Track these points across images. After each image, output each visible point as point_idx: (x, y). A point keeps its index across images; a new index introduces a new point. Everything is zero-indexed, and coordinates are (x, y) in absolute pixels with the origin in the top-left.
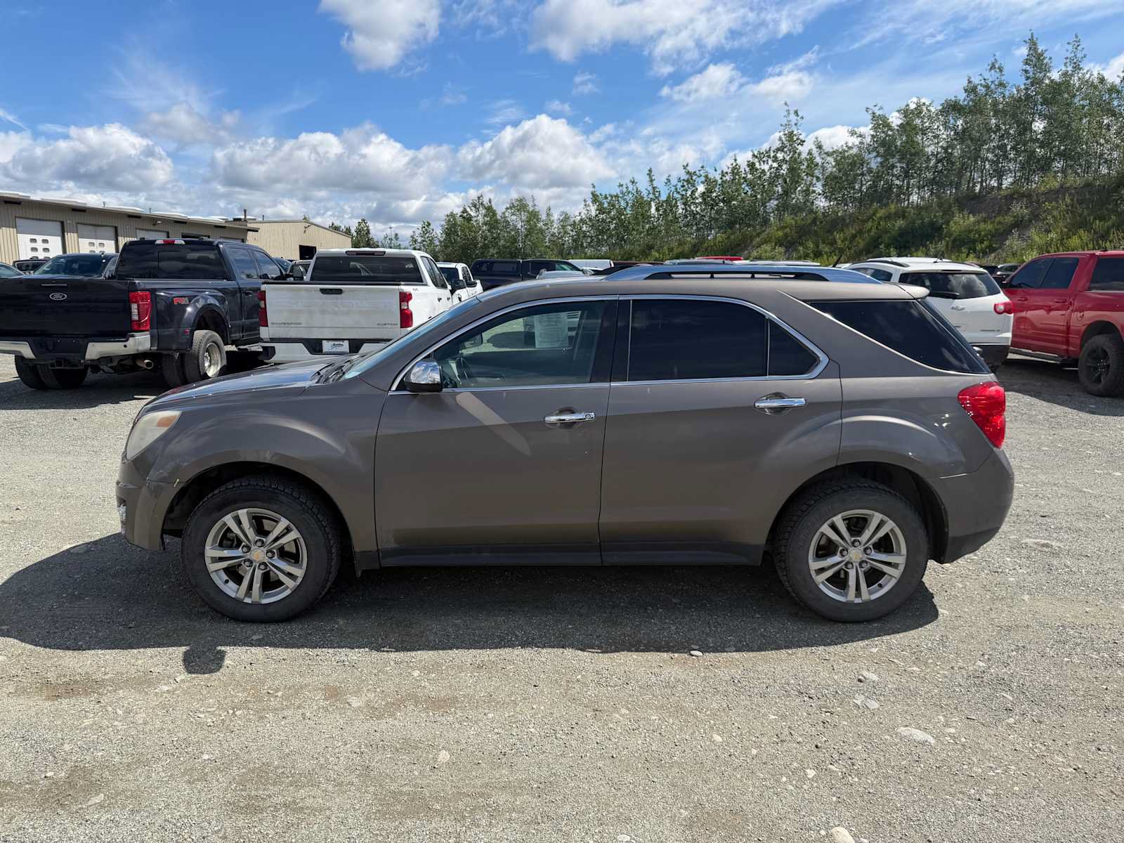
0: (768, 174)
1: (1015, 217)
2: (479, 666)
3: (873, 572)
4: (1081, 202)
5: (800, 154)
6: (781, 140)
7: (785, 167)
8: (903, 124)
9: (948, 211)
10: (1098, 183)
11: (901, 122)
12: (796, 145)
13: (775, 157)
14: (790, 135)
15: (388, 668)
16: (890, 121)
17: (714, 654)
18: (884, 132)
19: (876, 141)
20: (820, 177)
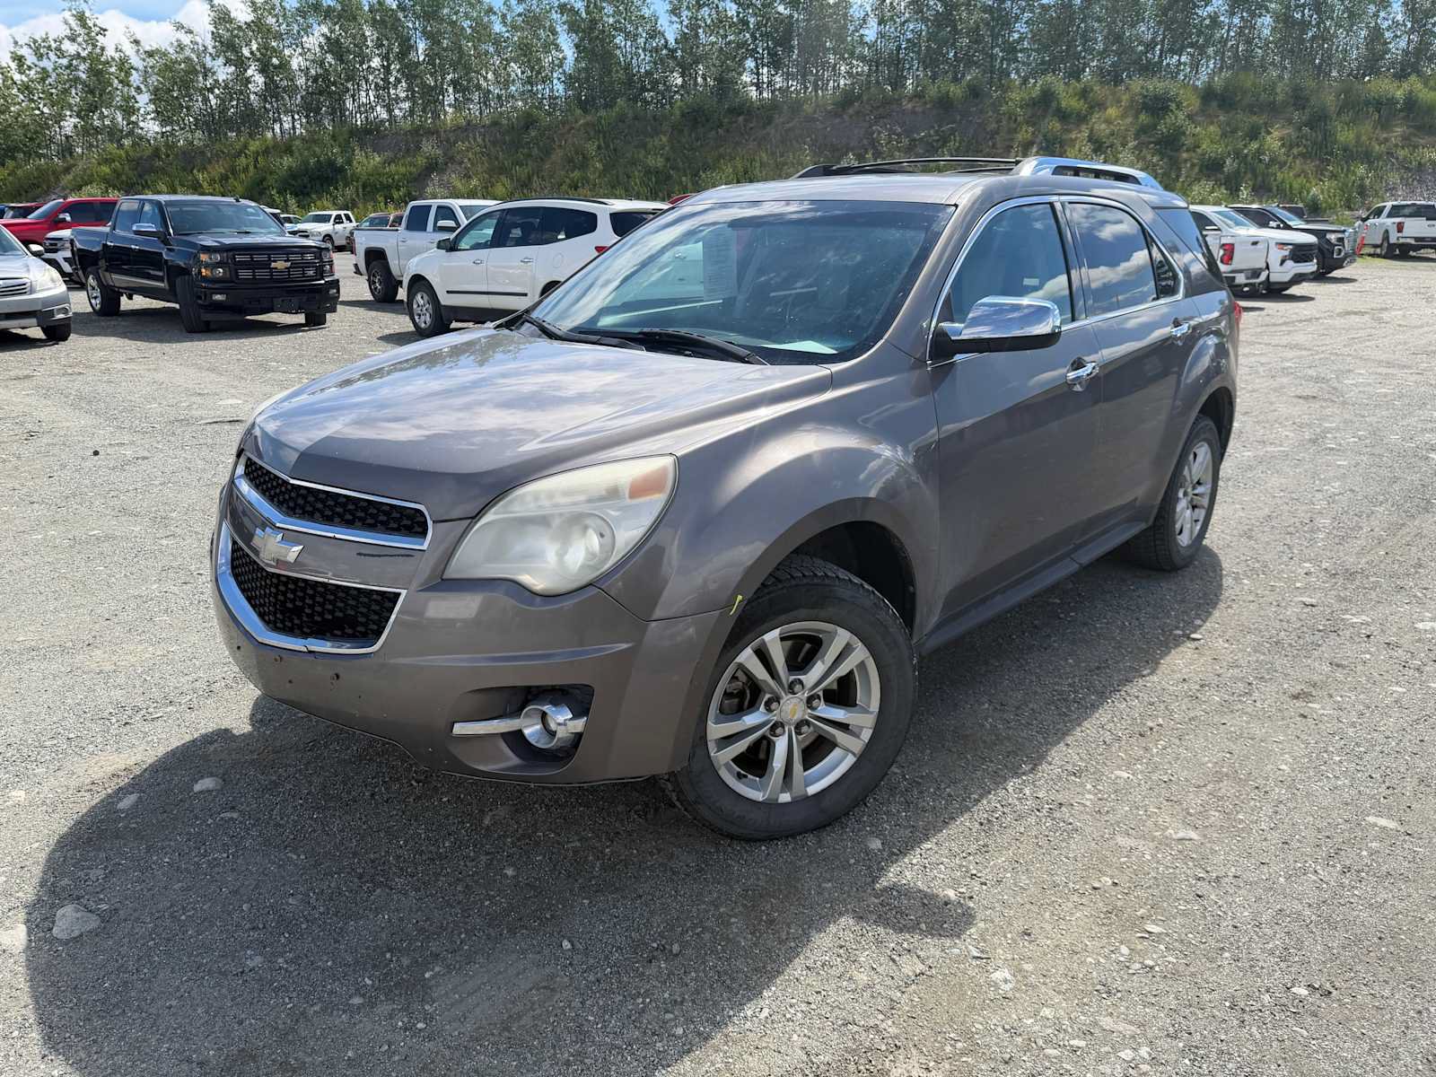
0: (54, 75)
1: (427, 158)
2: (1141, 735)
3: (1194, 507)
4: (494, 143)
5: (103, 49)
6: (66, 23)
7: (82, 67)
8: (253, 22)
9: (346, 148)
10: (504, 122)
11: (250, 17)
12: (93, 34)
13: (59, 49)
14: (81, 18)
15: (1089, 786)
16: (232, 16)
17: (1202, 630)
18: (228, 30)
19: (220, 41)
20: (142, 86)
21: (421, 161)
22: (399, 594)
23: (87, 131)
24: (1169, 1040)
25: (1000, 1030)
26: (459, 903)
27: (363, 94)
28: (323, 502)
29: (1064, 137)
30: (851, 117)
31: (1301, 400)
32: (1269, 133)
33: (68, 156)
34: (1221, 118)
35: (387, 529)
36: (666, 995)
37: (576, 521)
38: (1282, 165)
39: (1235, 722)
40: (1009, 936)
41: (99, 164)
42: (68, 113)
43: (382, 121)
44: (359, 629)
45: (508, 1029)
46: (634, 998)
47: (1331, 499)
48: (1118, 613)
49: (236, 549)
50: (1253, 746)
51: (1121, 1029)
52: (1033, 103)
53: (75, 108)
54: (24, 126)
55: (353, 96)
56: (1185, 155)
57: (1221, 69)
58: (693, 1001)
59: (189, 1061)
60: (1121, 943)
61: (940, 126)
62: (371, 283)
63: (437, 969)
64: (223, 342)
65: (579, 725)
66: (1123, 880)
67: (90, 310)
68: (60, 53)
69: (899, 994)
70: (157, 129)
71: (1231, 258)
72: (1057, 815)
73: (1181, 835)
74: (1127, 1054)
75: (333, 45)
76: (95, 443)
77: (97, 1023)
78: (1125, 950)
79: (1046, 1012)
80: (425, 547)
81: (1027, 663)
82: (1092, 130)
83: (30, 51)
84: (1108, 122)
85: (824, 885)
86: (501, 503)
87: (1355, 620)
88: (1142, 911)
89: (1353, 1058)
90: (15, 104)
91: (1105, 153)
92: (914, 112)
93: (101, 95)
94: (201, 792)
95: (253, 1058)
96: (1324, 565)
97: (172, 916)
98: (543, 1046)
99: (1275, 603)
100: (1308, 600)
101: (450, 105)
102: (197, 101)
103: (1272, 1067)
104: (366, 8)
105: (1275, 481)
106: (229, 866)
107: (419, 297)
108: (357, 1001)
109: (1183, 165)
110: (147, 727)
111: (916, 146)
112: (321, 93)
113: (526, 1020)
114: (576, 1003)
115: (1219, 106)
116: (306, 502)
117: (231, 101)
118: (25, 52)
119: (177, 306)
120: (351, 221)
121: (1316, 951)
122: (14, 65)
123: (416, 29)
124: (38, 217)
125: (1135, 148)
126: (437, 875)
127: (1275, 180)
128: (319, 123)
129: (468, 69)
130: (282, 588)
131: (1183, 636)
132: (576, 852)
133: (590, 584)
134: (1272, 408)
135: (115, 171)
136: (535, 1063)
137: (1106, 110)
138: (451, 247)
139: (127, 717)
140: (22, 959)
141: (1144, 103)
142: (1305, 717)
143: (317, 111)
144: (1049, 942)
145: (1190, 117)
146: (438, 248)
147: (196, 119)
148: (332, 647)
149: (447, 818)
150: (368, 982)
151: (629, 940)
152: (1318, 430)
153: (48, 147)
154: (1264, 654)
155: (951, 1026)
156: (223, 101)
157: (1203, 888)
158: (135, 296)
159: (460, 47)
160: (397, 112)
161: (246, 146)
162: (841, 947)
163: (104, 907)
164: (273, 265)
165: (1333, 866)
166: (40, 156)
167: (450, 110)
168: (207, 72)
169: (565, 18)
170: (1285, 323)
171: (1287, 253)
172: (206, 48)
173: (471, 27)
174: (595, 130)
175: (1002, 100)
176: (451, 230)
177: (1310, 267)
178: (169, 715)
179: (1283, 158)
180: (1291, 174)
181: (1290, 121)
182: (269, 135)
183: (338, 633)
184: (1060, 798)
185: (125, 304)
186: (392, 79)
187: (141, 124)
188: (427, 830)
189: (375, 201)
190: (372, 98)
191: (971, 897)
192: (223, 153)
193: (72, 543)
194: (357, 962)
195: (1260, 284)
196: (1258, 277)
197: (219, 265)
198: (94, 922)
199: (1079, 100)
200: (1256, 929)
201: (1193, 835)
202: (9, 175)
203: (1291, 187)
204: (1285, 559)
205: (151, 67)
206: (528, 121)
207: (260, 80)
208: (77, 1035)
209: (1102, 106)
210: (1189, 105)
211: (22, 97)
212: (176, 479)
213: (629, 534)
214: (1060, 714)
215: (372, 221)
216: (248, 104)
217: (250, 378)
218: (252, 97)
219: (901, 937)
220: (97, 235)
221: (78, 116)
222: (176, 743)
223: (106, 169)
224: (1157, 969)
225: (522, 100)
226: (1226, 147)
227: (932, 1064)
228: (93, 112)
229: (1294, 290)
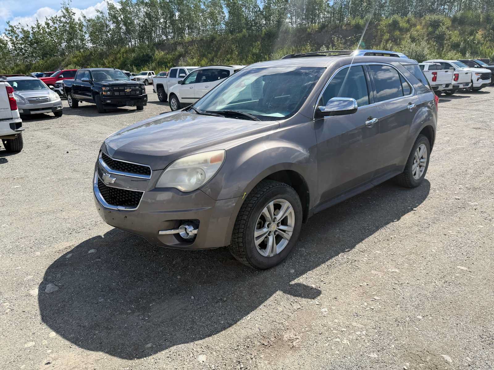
0: (59, 29)
1: (179, 52)
2: (388, 240)
3: (420, 166)
4: (201, 46)
5: (74, 20)
6: (62, 12)
7: (67, 26)
8: (121, 8)
9: (152, 50)
10: (205, 39)
11: (120, 7)
12: (71, 15)
13: (60, 20)
14: (67, 10)
15: (366, 255)
16: (115, 6)
17: (418, 207)
18: (114, 12)
19: (111, 16)
20: (87, 32)
21: (177, 53)
22: (143, 192)
23: (69, 47)
24: (373, 329)
25: (320, 325)
26: (162, 285)
27: (158, 31)
28: (122, 165)
29: (401, 37)
30: (324, 33)
31: (474, 129)
32: (477, 33)
33: (63, 56)
34: (459, 28)
35: (140, 173)
36: (220, 312)
37: (194, 170)
38: (482, 44)
39: (420, 236)
40: (330, 299)
41: (73, 58)
42: (63, 41)
43: (165, 40)
44: (132, 203)
45: (172, 320)
46: (210, 313)
47: (475, 164)
48: (390, 202)
49: (99, 180)
50: (425, 244)
51: (358, 326)
52: (390, 25)
53: (66, 40)
54: (50, 46)
55: (155, 32)
56: (445, 42)
57: (460, 10)
58: (228, 314)
59: (80, 326)
60: (365, 302)
61: (356, 35)
62: (159, 95)
63: (154, 303)
64: (110, 116)
65: (195, 232)
66: (370, 284)
67: (69, 106)
68: (61, 22)
69: (291, 314)
70: (91, 46)
71: (457, 79)
72: (353, 264)
73: (393, 270)
74: (358, 333)
75: (148, 15)
76: (67, 150)
77: (56, 315)
78: (366, 304)
79: (336, 321)
80: (150, 178)
81: (355, 218)
82: (411, 34)
83: (51, 21)
84: (417, 31)
85: (274, 283)
86: (172, 165)
87: (472, 204)
88: (374, 293)
89: (431, 337)
90: (47, 39)
91: (416, 42)
92: (346, 30)
93: (73, 35)
94: (90, 253)
95: (98, 326)
96: (467, 186)
97: (79, 287)
98: (181, 325)
99: (446, 198)
100: (457, 197)
101: (187, 34)
102: (104, 36)
103: (404, 338)
104: (159, 2)
105: (457, 157)
106: (96, 274)
107: (173, 100)
108: (129, 311)
109: (445, 46)
110: (76, 235)
111: (347, 42)
112: (144, 32)
113: (178, 318)
114: (193, 314)
115: (458, 23)
116: (117, 165)
117: (115, 35)
118: (50, 22)
119: (95, 104)
120: (154, 75)
121: (428, 305)
122: (46, 26)
123: (175, 9)
124: (53, 76)
125: (427, 40)
126: (157, 278)
127: (479, 50)
128: (144, 42)
129: (193, 21)
130: (111, 191)
131: (411, 209)
132: (199, 271)
133: (198, 189)
134: (463, 132)
135: (78, 60)
136: (178, 330)
137: (416, 26)
138: (183, 83)
139: (71, 232)
140: (37, 298)
141: (430, 24)
142: (446, 235)
143: (143, 38)
144: (342, 301)
145: (447, 28)
146: (178, 83)
147: (104, 42)
148: (125, 208)
149: (162, 261)
150: (133, 306)
151: (212, 297)
152: (478, 140)
153: (57, 53)
154: (437, 215)
155: (305, 324)
156: (112, 35)
157: (396, 286)
158: (83, 102)
159: (190, 14)
160: (169, 37)
161: (120, 50)
162: (276, 300)
163: (60, 284)
164: (126, 90)
165: (441, 281)
166: (55, 56)
167: (187, 36)
168: (107, 26)
169: (225, 2)
170: (477, 102)
171: (479, 76)
172: (107, 18)
173: (193, 7)
174: (235, 41)
175: (378, 24)
176: (183, 77)
177: (489, 81)
178: (83, 231)
179: (482, 42)
180: (485, 47)
181: (485, 28)
182: (127, 46)
183: (127, 204)
184: (356, 259)
185: (80, 104)
186: (167, 26)
187: (86, 44)
188: (156, 265)
189: (162, 67)
190: (161, 33)
191: (320, 287)
192: (112, 53)
193: (58, 180)
194: (130, 301)
195: (468, 88)
196: (468, 85)
197: (109, 91)
198: (57, 289)
199: (406, 23)
200: (410, 299)
201: (397, 270)
202: (45, 62)
203: (485, 52)
204: (453, 184)
205: (89, 25)
206: (213, 39)
207: (124, 28)
208: (50, 318)
209: (415, 25)
210: (447, 24)
211: (49, 37)
212: (91, 160)
213: (210, 174)
214: (362, 233)
215: (161, 75)
216: (120, 36)
217: (117, 128)
218: (122, 34)
219: (295, 298)
220: (71, 82)
221: (66, 42)
222: (85, 240)
223: (75, 60)
224: (375, 309)
225: (211, 31)
226: (461, 38)
227: (297, 334)
228: (71, 41)
229: (483, 90)
